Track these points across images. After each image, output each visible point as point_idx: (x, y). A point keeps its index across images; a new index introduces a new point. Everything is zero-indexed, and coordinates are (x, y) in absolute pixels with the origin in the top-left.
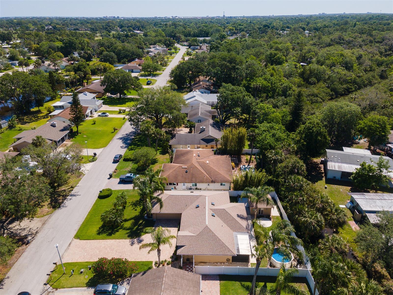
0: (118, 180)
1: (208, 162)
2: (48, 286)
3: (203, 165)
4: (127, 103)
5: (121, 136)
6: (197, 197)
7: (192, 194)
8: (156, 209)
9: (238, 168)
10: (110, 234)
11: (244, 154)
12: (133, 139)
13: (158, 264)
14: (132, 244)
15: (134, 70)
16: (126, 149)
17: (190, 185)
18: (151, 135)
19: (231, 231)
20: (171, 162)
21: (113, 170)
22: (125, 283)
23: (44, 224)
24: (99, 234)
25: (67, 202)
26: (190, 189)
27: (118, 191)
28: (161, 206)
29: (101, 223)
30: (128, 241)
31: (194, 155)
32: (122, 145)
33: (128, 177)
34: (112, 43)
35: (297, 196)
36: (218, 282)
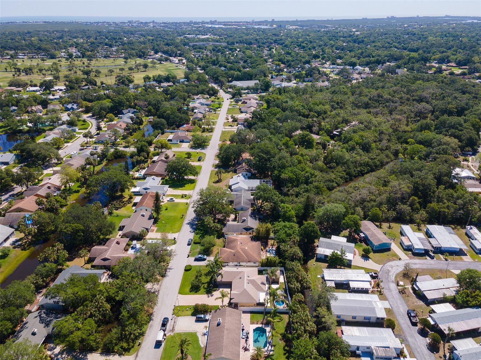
0: (194, 258)
1: (247, 248)
2: (174, 315)
3: (244, 250)
4: (186, 185)
5: (188, 222)
6: (240, 272)
7: (237, 270)
8: (219, 279)
9: (265, 250)
10: (196, 292)
11: (270, 239)
12: (197, 224)
13: (222, 306)
14: (209, 297)
15: (185, 141)
16: (193, 233)
17: (236, 263)
18: (211, 228)
19: (257, 291)
20: (224, 247)
21: (189, 251)
22: (208, 315)
23: (160, 286)
24: (190, 292)
25: (168, 273)
26: (237, 266)
27: (196, 266)
28: (222, 277)
29: (190, 286)
30: (206, 296)
31: (239, 243)
32: (190, 230)
33: (200, 257)
34: (159, 101)
35: (290, 274)
36: (249, 314)
